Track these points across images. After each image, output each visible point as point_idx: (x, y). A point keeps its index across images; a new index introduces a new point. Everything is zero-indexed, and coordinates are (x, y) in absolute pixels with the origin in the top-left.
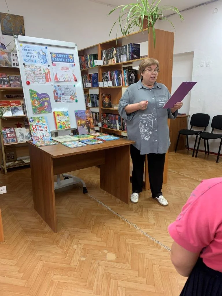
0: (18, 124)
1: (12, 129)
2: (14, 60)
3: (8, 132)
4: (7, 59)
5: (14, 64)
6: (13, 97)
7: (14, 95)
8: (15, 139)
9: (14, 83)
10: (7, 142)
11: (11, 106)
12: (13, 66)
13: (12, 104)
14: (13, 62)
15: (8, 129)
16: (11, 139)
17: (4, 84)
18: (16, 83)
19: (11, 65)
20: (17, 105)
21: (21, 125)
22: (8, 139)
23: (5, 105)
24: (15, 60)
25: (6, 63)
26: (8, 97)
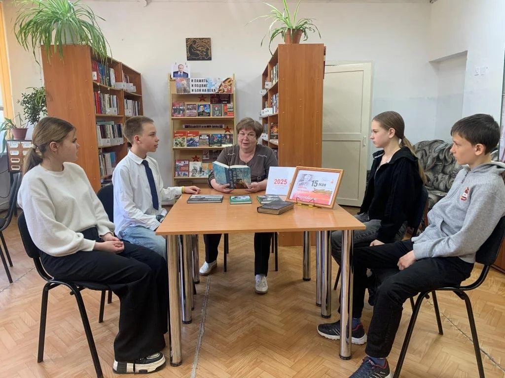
0: (196, 157)
1: (187, 163)
2: (192, 85)
3: (182, 165)
4: (185, 85)
5: (193, 90)
6: (191, 127)
7: (193, 125)
8: (187, 173)
9: (190, 112)
10: (179, 175)
11: (187, 137)
12: (191, 93)
13: (189, 135)
14: (191, 88)
15: (183, 162)
16: (183, 172)
17: (179, 113)
18: (192, 112)
19: (190, 92)
20: (194, 136)
21: (199, 158)
22: (180, 173)
23: (181, 136)
24: (194, 86)
25: (185, 90)
26: (186, 127)
